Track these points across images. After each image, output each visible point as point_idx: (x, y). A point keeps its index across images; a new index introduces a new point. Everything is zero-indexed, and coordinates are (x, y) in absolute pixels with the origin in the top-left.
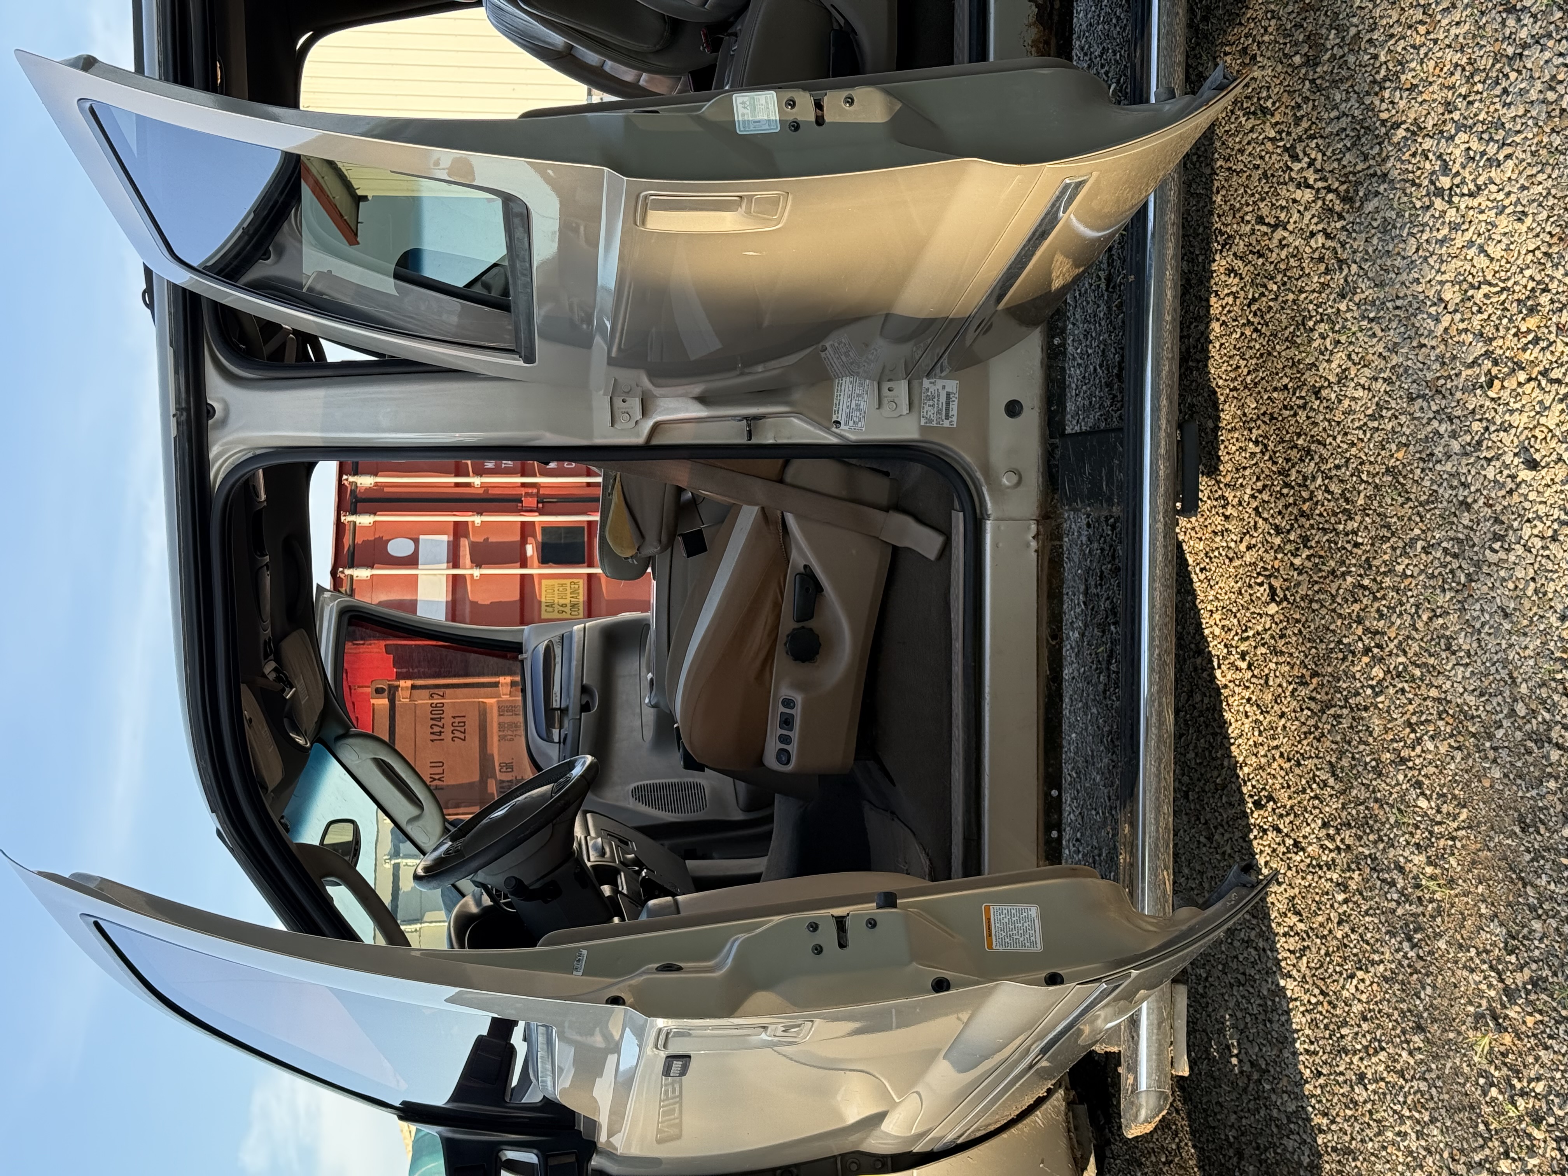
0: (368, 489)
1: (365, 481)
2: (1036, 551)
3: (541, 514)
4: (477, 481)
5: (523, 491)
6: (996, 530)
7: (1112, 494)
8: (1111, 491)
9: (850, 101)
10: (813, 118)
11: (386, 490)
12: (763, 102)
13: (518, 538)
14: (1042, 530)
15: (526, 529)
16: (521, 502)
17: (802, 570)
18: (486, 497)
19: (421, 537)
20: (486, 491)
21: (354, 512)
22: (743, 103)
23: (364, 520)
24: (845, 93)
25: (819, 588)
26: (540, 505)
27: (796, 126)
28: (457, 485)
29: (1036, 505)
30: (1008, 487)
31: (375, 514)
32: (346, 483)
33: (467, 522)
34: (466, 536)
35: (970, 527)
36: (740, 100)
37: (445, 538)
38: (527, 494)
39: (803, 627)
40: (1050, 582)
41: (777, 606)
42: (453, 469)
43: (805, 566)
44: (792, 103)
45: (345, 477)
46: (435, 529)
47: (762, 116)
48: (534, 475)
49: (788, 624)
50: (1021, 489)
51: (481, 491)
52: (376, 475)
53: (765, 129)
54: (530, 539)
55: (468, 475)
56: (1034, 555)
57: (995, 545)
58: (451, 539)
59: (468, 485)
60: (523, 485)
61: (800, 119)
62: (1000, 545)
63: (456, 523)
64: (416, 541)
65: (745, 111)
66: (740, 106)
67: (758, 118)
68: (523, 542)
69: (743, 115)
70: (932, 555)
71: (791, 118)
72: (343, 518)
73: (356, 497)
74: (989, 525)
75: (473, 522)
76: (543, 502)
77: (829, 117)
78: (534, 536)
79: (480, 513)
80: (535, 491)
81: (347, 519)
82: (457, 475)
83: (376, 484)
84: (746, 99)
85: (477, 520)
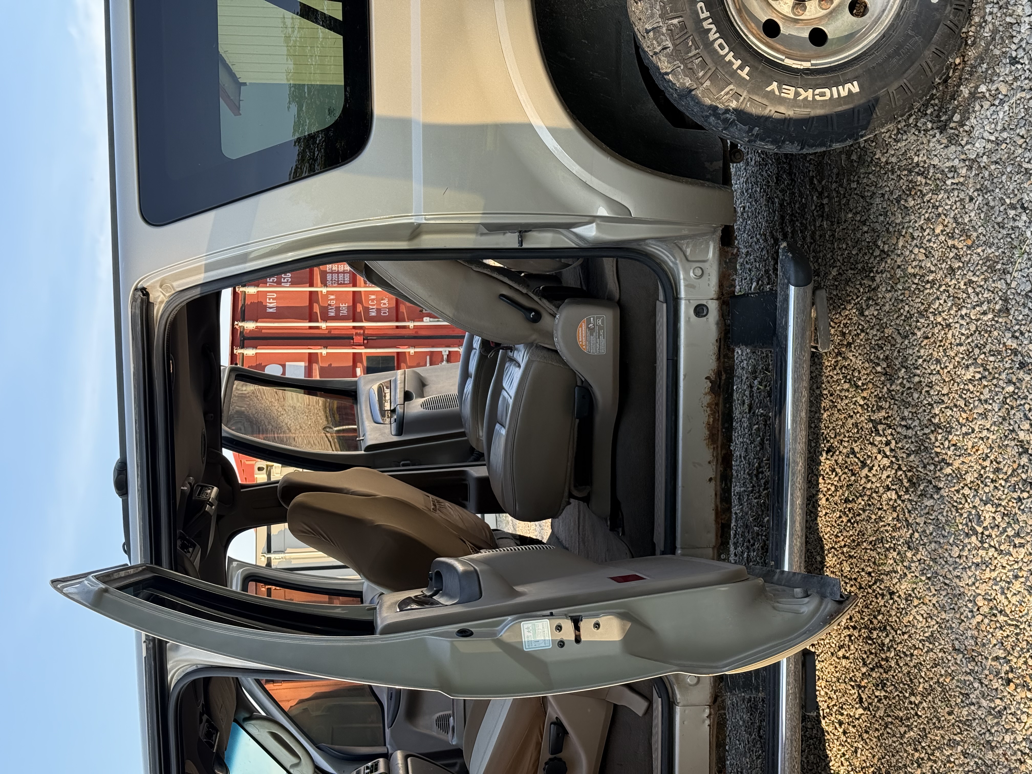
0: (252, 331)
1: (250, 326)
2: (709, 725)
3: (366, 348)
4: (323, 325)
5: (354, 332)
6: (683, 713)
7: (758, 685)
8: (757, 682)
9: (597, 626)
10: (573, 638)
11: (263, 331)
12: (541, 627)
13: (351, 364)
14: (713, 712)
15: (356, 358)
16: (353, 339)
17: (555, 720)
18: (329, 336)
19: (287, 363)
20: (330, 332)
21: (243, 347)
22: (528, 628)
23: (249, 352)
24: (594, 620)
25: (566, 732)
26: (366, 341)
27: (562, 644)
28: (311, 328)
29: (709, 695)
30: (690, 685)
31: (256, 348)
32: (237, 327)
33: (317, 353)
34: (317, 362)
35: (666, 709)
36: (526, 626)
37: (302, 364)
38: (356, 334)
39: (555, 758)
40: (717, 737)
41: (539, 744)
42: (307, 316)
43: (557, 718)
44: (559, 628)
45: (236, 323)
46: (296, 358)
47: (540, 638)
48: (361, 321)
49: (546, 755)
50: (699, 686)
51: (326, 332)
52: (257, 321)
53: (542, 646)
54: (359, 364)
55: (317, 321)
56: (708, 728)
57: (682, 722)
58: (307, 364)
59: (317, 328)
60: (354, 328)
61: (565, 638)
62: (686, 723)
63: (310, 354)
64: (284, 366)
65: (529, 634)
66: (526, 631)
67: (538, 639)
68: (355, 366)
69: (528, 637)
70: (640, 713)
71: (559, 638)
72: (235, 351)
73: (243, 336)
74: (678, 709)
75: (321, 353)
76: (367, 339)
77: (583, 638)
78: (361, 362)
79: (326, 347)
80: (362, 332)
81: (238, 351)
82: (310, 321)
83: (257, 327)
84: (530, 625)
85: (324, 352)
